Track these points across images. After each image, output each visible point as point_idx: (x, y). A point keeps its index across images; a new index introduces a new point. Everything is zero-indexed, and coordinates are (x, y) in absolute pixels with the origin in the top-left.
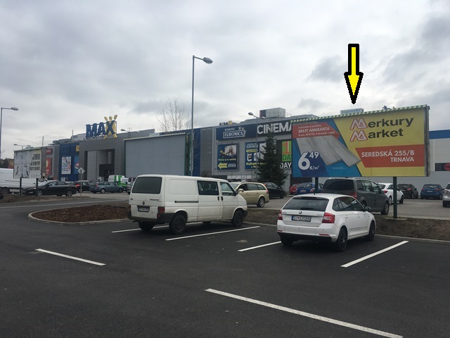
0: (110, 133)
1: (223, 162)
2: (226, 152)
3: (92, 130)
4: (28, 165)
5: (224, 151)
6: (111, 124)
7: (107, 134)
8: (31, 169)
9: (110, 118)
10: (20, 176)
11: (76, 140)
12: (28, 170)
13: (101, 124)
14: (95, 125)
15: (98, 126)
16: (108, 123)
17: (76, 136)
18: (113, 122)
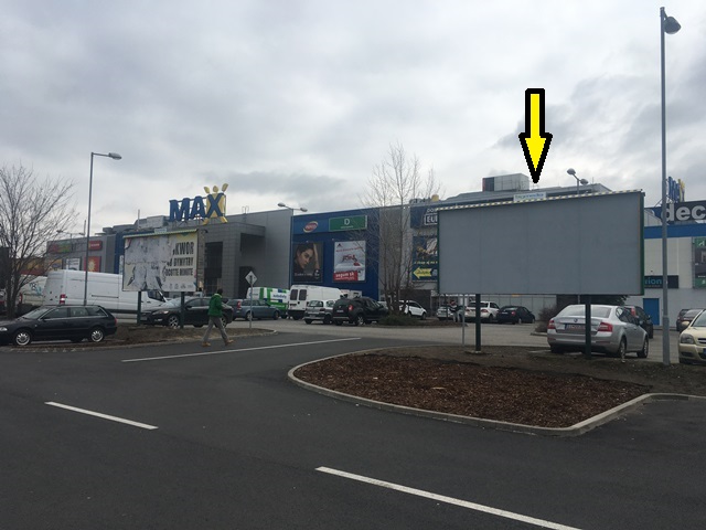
0: (214, 214)
1: (422, 267)
2: (429, 250)
3: (180, 211)
4: (161, 266)
5: (425, 248)
6: (216, 201)
7: (209, 215)
8: (169, 273)
9: (215, 189)
10: (140, 286)
11: (144, 226)
12: (161, 276)
13: (198, 200)
14: (186, 201)
15: (192, 203)
16: (210, 197)
17: (144, 221)
18: (221, 196)
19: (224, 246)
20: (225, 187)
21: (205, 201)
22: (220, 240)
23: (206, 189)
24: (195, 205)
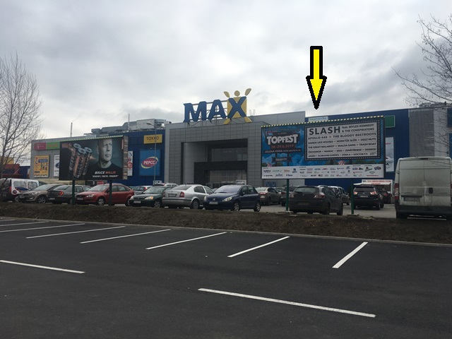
3: (196, 113)
7: (230, 116)
13: (217, 102)
18: (243, 99)
19: (249, 142)
20: (248, 91)
21: (225, 105)
22: (245, 137)
23: (227, 94)
24: (213, 108)
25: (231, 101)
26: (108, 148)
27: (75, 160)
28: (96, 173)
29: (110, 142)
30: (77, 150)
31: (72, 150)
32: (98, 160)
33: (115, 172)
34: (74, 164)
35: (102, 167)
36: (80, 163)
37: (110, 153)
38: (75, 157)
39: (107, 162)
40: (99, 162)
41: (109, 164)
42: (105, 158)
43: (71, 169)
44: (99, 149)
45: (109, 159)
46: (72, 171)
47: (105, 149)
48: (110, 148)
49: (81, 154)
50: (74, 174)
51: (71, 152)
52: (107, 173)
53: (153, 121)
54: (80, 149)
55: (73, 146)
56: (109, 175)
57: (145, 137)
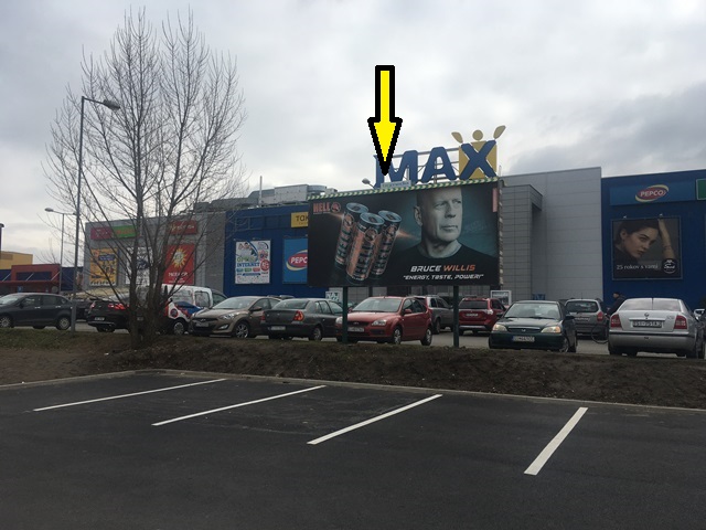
0: (478, 174)
7: (464, 176)
9: (477, 134)
11: (269, 201)
13: (439, 152)
17: (271, 192)
18: (490, 145)
20: (499, 131)
23: (457, 136)
24: (431, 162)
25: (466, 148)
26: (448, 208)
27: (351, 241)
28: (414, 269)
29: (458, 195)
30: (357, 217)
31: (342, 217)
32: (419, 239)
33: (472, 267)
34: (348, 250)
35: (433, 254)
36: (366, 246)
37: (457, 221)
38: (352, 235)
39: (446, 243)
40: (423, 243)
41: (454, 248)
42: (441, 234)
43: (339, 260)
44: (421, 212)
45: (453, 235)
46: (344, 267)
47: (439, 213)
48: (457, 210)
49: (368, 226)
50: (351, 273)
51: (338, 224)
52: (448, 268)
53: (305, 189)
54: (366, 215)
55: (344, 209)
56: (453, 273)
57: (294, 215)
